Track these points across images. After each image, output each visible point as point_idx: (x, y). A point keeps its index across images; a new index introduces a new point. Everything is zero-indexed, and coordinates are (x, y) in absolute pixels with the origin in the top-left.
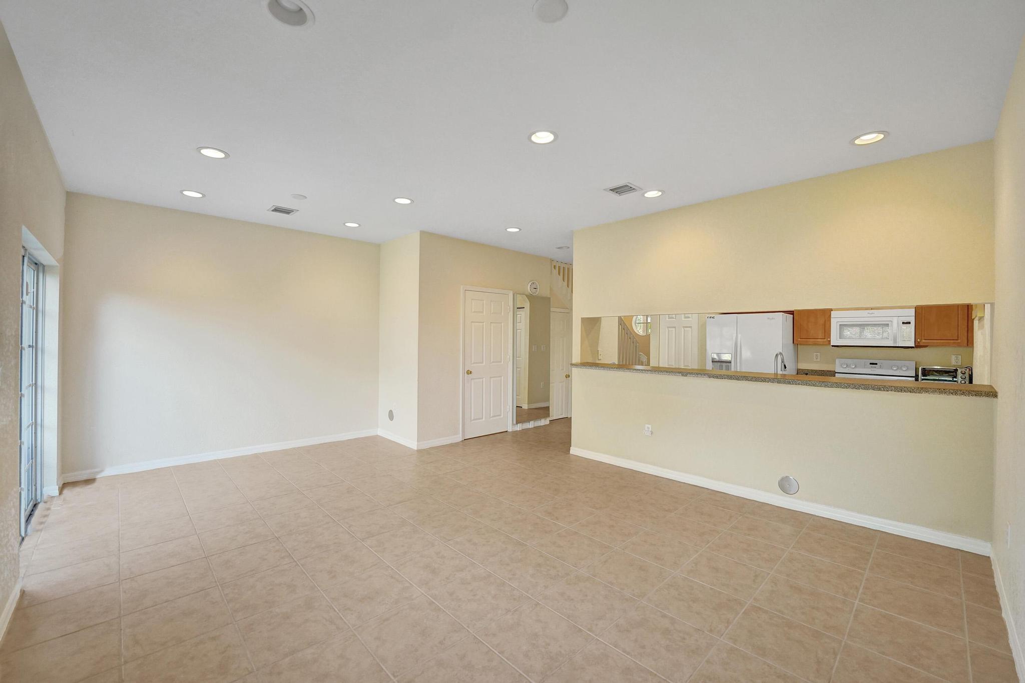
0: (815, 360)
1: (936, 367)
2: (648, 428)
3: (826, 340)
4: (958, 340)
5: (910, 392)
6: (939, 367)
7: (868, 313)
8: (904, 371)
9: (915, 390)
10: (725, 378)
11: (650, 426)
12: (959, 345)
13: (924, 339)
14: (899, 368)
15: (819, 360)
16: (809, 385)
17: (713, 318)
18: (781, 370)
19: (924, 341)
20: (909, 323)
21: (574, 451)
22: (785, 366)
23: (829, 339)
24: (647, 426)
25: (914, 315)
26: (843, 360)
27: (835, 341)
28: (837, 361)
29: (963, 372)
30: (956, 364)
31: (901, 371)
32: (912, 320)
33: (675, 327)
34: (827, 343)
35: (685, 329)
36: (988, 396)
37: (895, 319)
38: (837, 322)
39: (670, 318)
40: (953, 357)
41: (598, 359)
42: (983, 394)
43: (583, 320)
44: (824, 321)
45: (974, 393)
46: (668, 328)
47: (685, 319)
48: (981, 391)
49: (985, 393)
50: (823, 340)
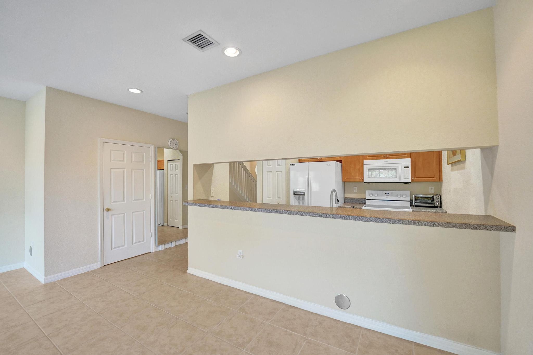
0: (354, 192)
1: (420, 195)
2: (240, 253)
3: (361, 179)
4: (434, 178)
6: (422, 195)
7: (385, 161)
8: (404, 197)
10: (292, 214)
11: (241, 251)
12: (434, 181)
13: (416, 178)
14: (402, 196)
15: (356, 192)
16: (358, 220)
17: (294, 165)
18: (335, 204)
19: (415, 179)
20: (408, 167)
21: (190, 270)
22: (338, 199)
23: (362, 178)
24: (239, 251)
25: (410, 162)
26: (370, 192)
27: (366, 179)
28: (367, 192)
29: (437, 198)
30: (431, 193)
31: (402, 198)
32: (409, 165)
33: (272, 172)
34: (361, 181)
35: (278, 173)
36: (507, 230)
37: (400, 165)
38: (367, 167)
39: (268, 166)
40: (430, 188)
41: (211, 196)
42: (503, 228)
43: (195, 166)
44: (359, 166)
45: (495, 228)
46: (268, 172)
47: (277, 166)
48: (501, 226)
49: (504, 228)
50: (359, 179)
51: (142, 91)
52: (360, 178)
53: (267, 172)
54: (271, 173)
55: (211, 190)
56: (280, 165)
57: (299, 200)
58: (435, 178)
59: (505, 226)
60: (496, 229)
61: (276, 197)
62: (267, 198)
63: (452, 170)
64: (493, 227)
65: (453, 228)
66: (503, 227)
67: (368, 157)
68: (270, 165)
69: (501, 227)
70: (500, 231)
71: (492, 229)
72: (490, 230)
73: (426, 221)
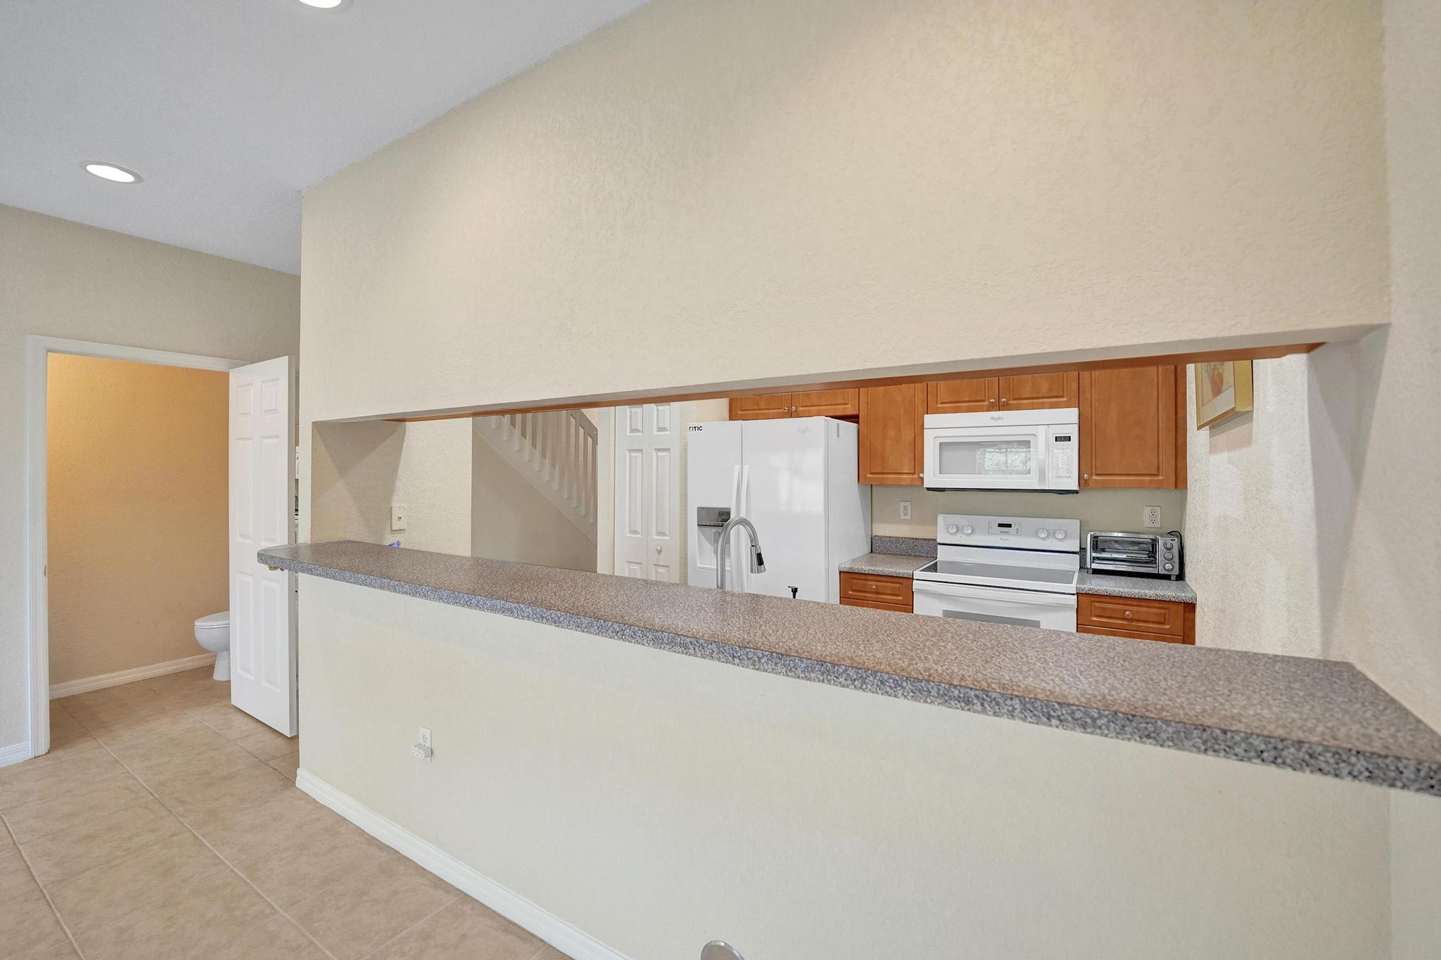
1: (1116, 534)
2: (425, 738)
3: (916, 476)
4: (1157, 475)
5: (1084, 726)
6: (1120, 535)
7: (992, 418)
8: (1058, 539)
9: (1104, 721)
11: (430, 733)
12: (1159, 486)
13: (1097, 475)
14: (1051, 534)
15: (909, 517)
17: (699, 428)
18: (752, 572)
19: (1094, 477)
20: (1069, 439)
22: (759, 556)
23: (920, 475)
24: (421, 732)
25: (1077, 421)
26: (949, 518)
27: (932, 477)
28: (941, 518)
29: (1169, 546)
30: (1152, 525)
31: (1054, 541)
32: (1074, 432)
33: (641, 450)
34: (918, 483)
35: (660, 454)
36: (1432, 787)
37: (1041, 430)
38: (935, 437)
39: (633, 431)
40: (1147, 510)
41: (392, 530)
42: (1407, 773)
43: (319, 427)
44: (913, 435)
45: (1361, 764)
46: (631, 451)
47: (658, 433)
48: (1398, 759)
49: (1419, 770)
50: (911, 476)
51: (139, 179)
52: (914, 473)
53: (629, 450)
54: (638, 454)
55: (391, 508)
56: (664, 429)
57: (715, 542)
58: (1161, 478)
59: (1420, 763)
60: (1367, 774)
61: (654, 532)
62: (628, 535)
63: (1213, 449)
64: (1353, 760)
65: (1144, 743)
66: (1412, 768)
67: (939, 406)
68: (637, 431)
69: (1401, 766)
70: (1392, 785)
71: (1345, 769)
72: (1336, 776)
73: (1017, 696)
